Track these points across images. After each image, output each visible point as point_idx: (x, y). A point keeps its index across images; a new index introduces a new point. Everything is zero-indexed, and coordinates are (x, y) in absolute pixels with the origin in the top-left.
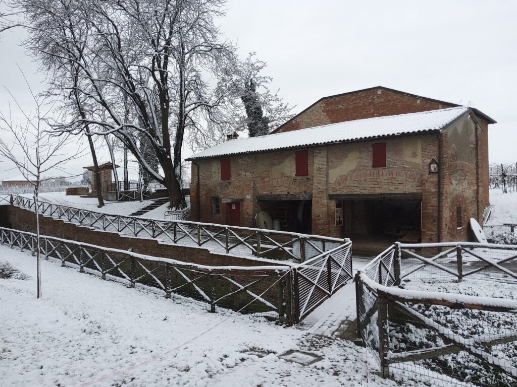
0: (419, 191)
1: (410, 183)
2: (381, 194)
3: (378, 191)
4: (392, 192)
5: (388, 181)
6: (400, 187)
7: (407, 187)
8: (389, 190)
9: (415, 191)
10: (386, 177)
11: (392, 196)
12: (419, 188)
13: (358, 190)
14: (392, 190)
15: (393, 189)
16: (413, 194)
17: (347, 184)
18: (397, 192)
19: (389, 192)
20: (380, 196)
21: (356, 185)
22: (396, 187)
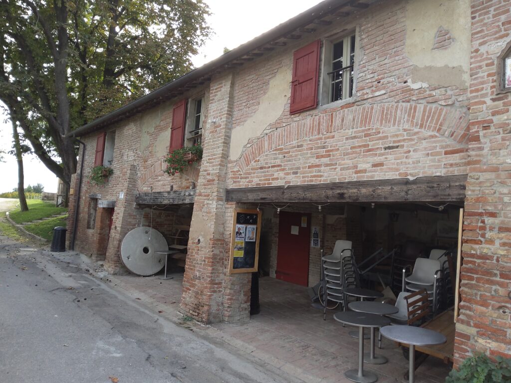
0: (456, 171)
1: (425, 144)
2: (334, 186)
3: (328, 176)
4: (365, 177)
5: (356, 142)
6: (391, 158)
7: (414, 156)
8: (356, 172)
9: (441, 172)
10: (350, 132)
11: (364, 191)
12: (456, 158)
13: (282, 174)
14: (365, 171)
15: (367, 166)
16: (431, 182)
17: (262, 160)
18: (379, 175)
19: (355, 178)
20: (330, 193)
21: (278, 162)
22: (377, 159)
